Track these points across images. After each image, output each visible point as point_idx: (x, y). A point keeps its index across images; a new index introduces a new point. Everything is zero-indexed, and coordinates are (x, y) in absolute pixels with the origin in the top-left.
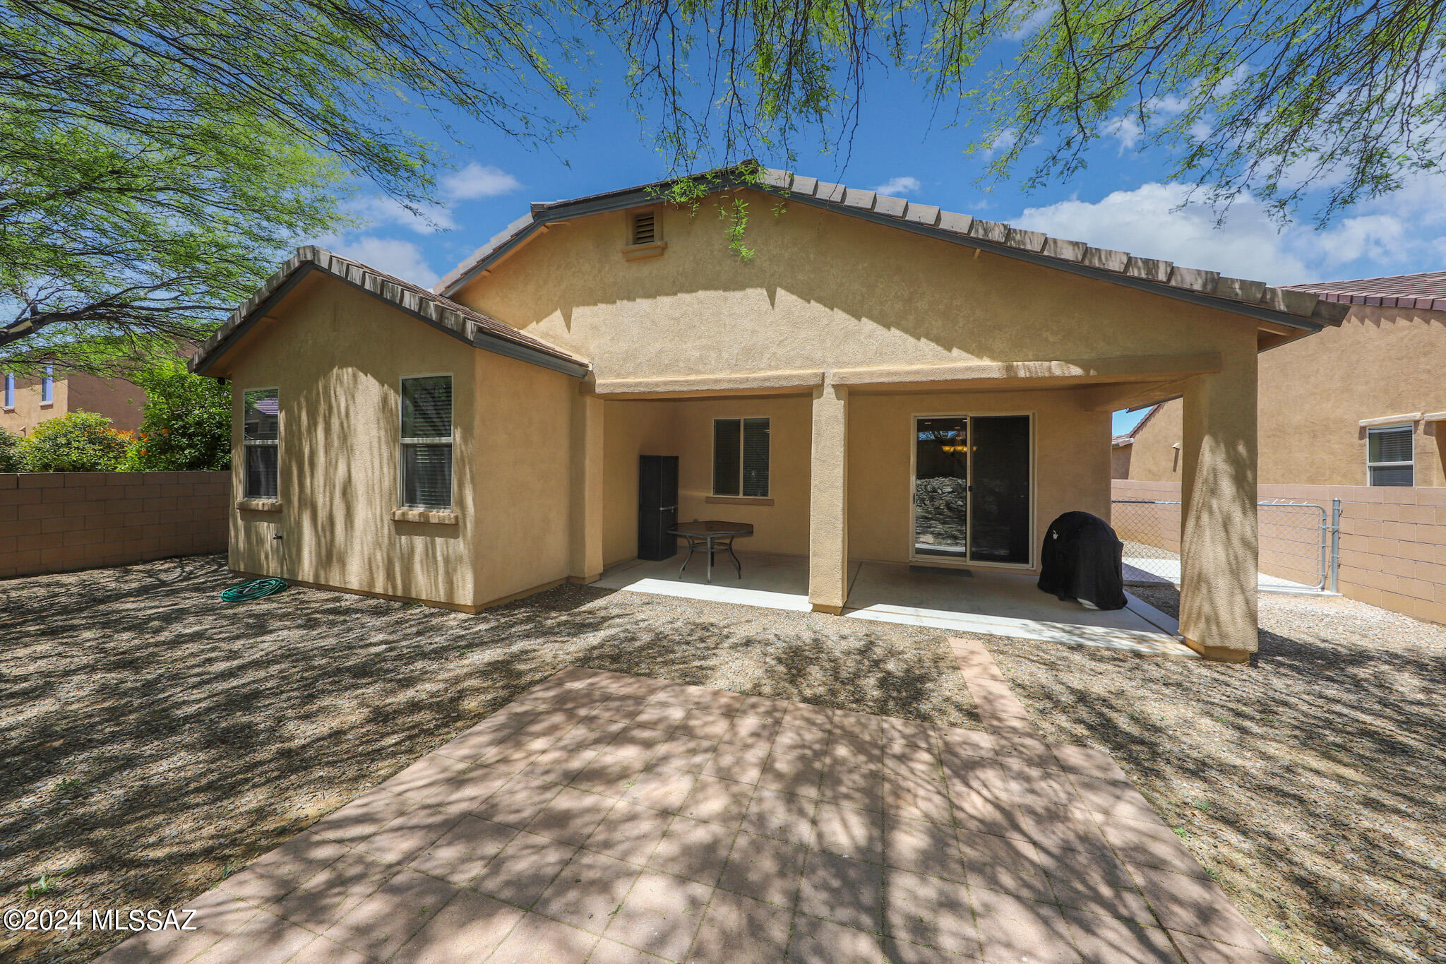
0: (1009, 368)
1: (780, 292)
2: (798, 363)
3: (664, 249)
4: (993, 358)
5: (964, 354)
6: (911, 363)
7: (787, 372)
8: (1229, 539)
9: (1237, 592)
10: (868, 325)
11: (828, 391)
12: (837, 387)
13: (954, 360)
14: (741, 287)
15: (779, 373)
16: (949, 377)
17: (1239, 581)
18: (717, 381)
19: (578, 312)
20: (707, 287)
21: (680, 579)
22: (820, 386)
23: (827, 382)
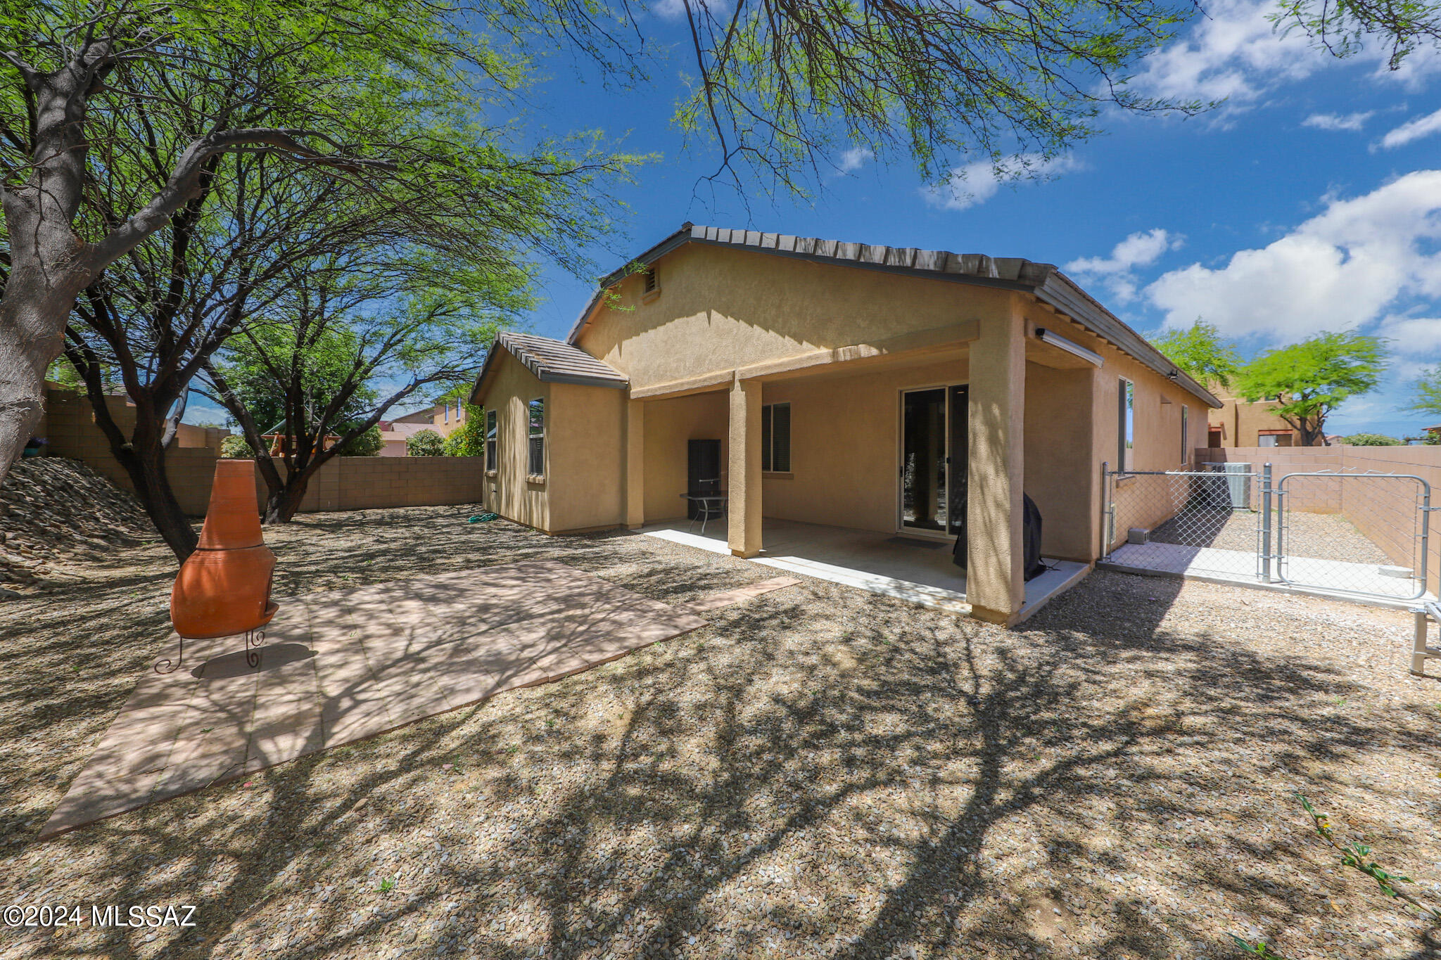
0: (835, 354)
1: (714, 313)
2: (722, 365)
3: (659, 293)
4: (826, 346)
5: (810, 346)
6: (780, 357)
7: (718, 373)
8: (985, 502)
9: (992, 553)
10: (757, 330)
11: (737, 384)
12: (742, 381)
13: (804, 351)
14: (694, 313)
15: (713, 374)
16: (798, 366)
17: (993, 543)
18: (682, 384)
19: (626, 343)
20: (680, 316)
21: (690, 532)
22: (732, 383)
23: (737, 378)
